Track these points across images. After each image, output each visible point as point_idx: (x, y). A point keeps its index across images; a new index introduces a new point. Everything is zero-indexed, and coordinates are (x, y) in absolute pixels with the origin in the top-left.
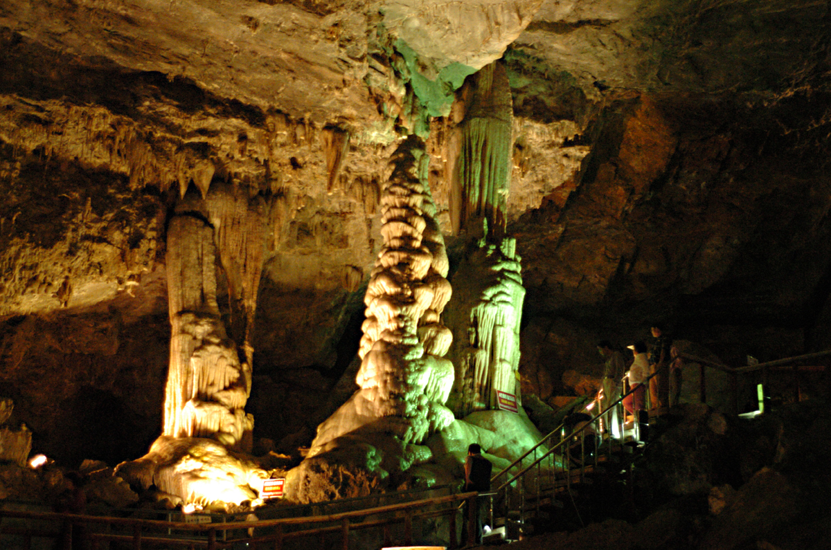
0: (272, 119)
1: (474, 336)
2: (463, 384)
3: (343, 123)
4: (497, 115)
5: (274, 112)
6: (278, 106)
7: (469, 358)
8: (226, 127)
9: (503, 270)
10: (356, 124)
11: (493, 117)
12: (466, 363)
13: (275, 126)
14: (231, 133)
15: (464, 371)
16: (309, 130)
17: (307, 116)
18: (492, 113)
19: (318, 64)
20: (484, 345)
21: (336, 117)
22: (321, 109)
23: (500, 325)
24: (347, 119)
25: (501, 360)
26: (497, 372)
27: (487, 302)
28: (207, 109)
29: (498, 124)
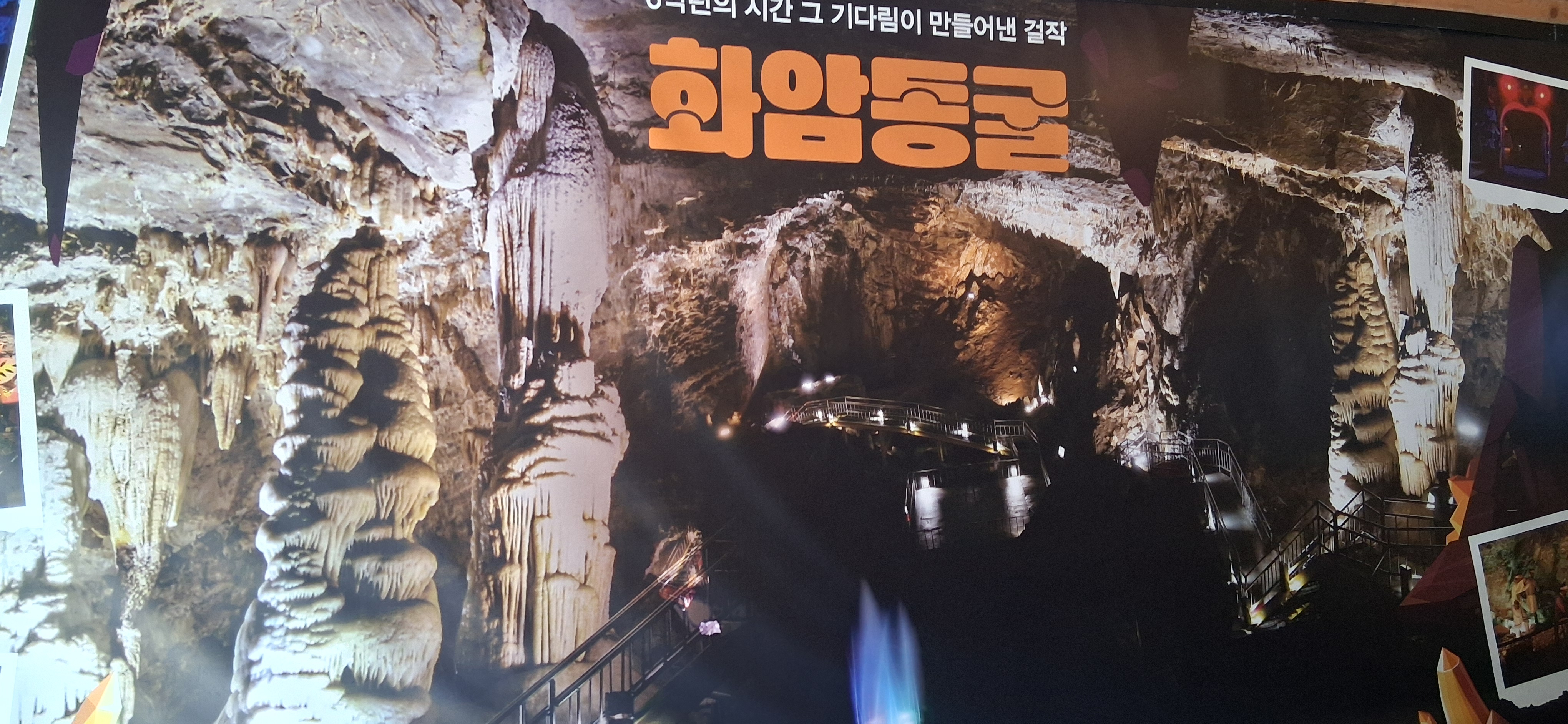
0: (143, 246)
1: (498, 543)
2: (486, 630)
3: (274, 228)
4: (549, 169)
5: (147, 232)
6: (155, 222)
7: (491, 583)
8: (75, 273)
9: (554, 419)
10: (296, 226)
11: (543, 172)
12: (489, 593)
13: (150, 255)
14: (86, 281)
15: (486, 607)
16: (215, 250)
17: (209, 228)
18: (542, 166)
19: (150, 143)
20: (516, 556)
21: (257, 221)
22: (225, 213)
23: (542, 516)
24: (275, 221)
25: (547, 577)
26: (539, 599)
27: (512, 482)
28: (36, 249)
29: (553, 182)
